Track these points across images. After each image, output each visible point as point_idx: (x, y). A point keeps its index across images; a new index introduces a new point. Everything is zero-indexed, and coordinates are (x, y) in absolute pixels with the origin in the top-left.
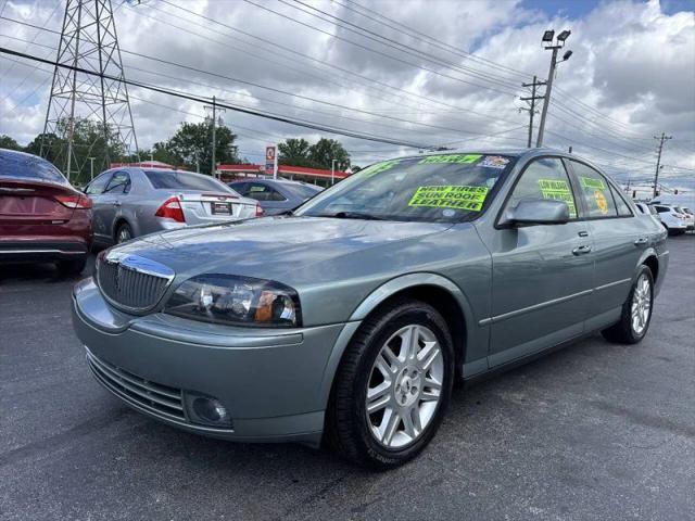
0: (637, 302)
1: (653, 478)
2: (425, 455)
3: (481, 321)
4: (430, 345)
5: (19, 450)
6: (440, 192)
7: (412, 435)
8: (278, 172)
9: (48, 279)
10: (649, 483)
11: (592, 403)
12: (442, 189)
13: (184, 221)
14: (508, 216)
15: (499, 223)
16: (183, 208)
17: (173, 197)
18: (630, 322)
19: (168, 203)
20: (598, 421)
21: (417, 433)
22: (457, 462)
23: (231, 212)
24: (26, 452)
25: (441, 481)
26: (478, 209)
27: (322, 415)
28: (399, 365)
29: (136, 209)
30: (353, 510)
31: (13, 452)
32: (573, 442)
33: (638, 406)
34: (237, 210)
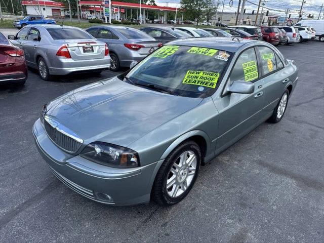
0: (280, 106)
1: (275, 202)
2: (188, 195)
3: (213, 141)
4: (192, 156)
5: (25, 203)
6: (197, 75)
7: (183, 189)
8: (111, 5)
9: (9, 90)
10: (273, 204)
11: (256, 161)
12: (198, 73)
13: (70, 57)
14: (227, 89)
15: (223, 94)
16: (70, 51)
17: (64, 45)
18: (277, 114)
19: (62, 48)
20: (257, 171)
21: (185, 188)
22: (201, 198)
23: (93, 51)
24: (28, 203)
25: (195, 209)
26: (214, 87)
27: (149, 195)
28: (179, 168)
29: (46, 51)
30: (162, 226)
31: (23, 204)
32: (246, 184)
33: (274, 162)
34: (96, 49)
